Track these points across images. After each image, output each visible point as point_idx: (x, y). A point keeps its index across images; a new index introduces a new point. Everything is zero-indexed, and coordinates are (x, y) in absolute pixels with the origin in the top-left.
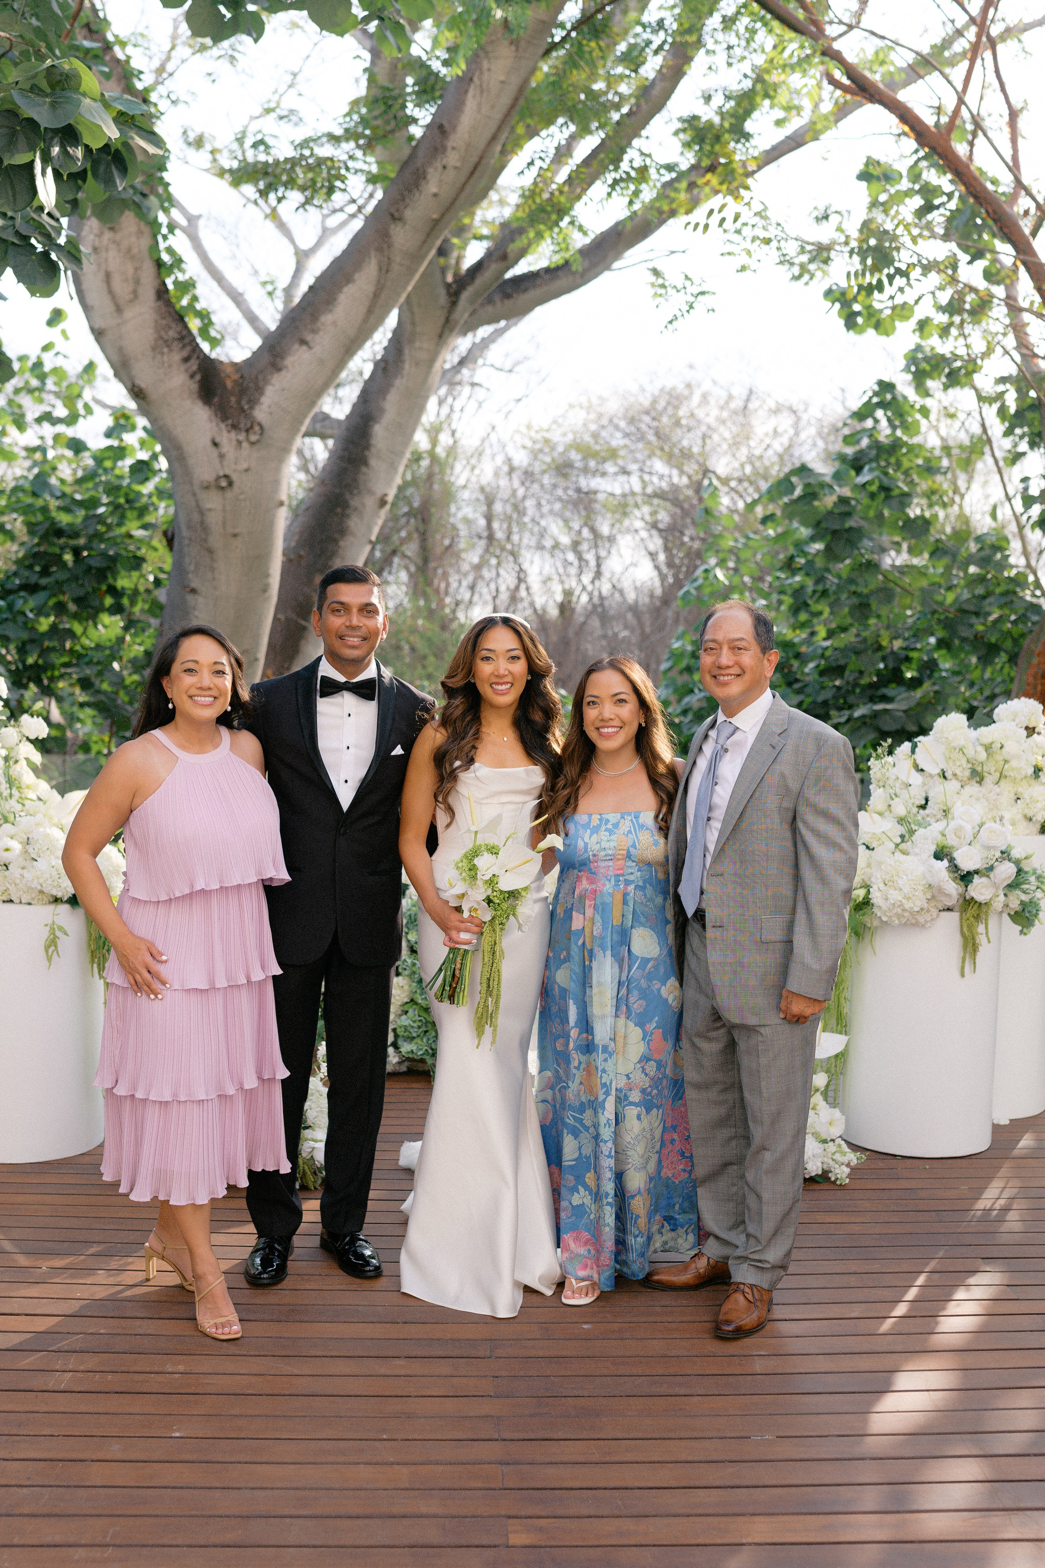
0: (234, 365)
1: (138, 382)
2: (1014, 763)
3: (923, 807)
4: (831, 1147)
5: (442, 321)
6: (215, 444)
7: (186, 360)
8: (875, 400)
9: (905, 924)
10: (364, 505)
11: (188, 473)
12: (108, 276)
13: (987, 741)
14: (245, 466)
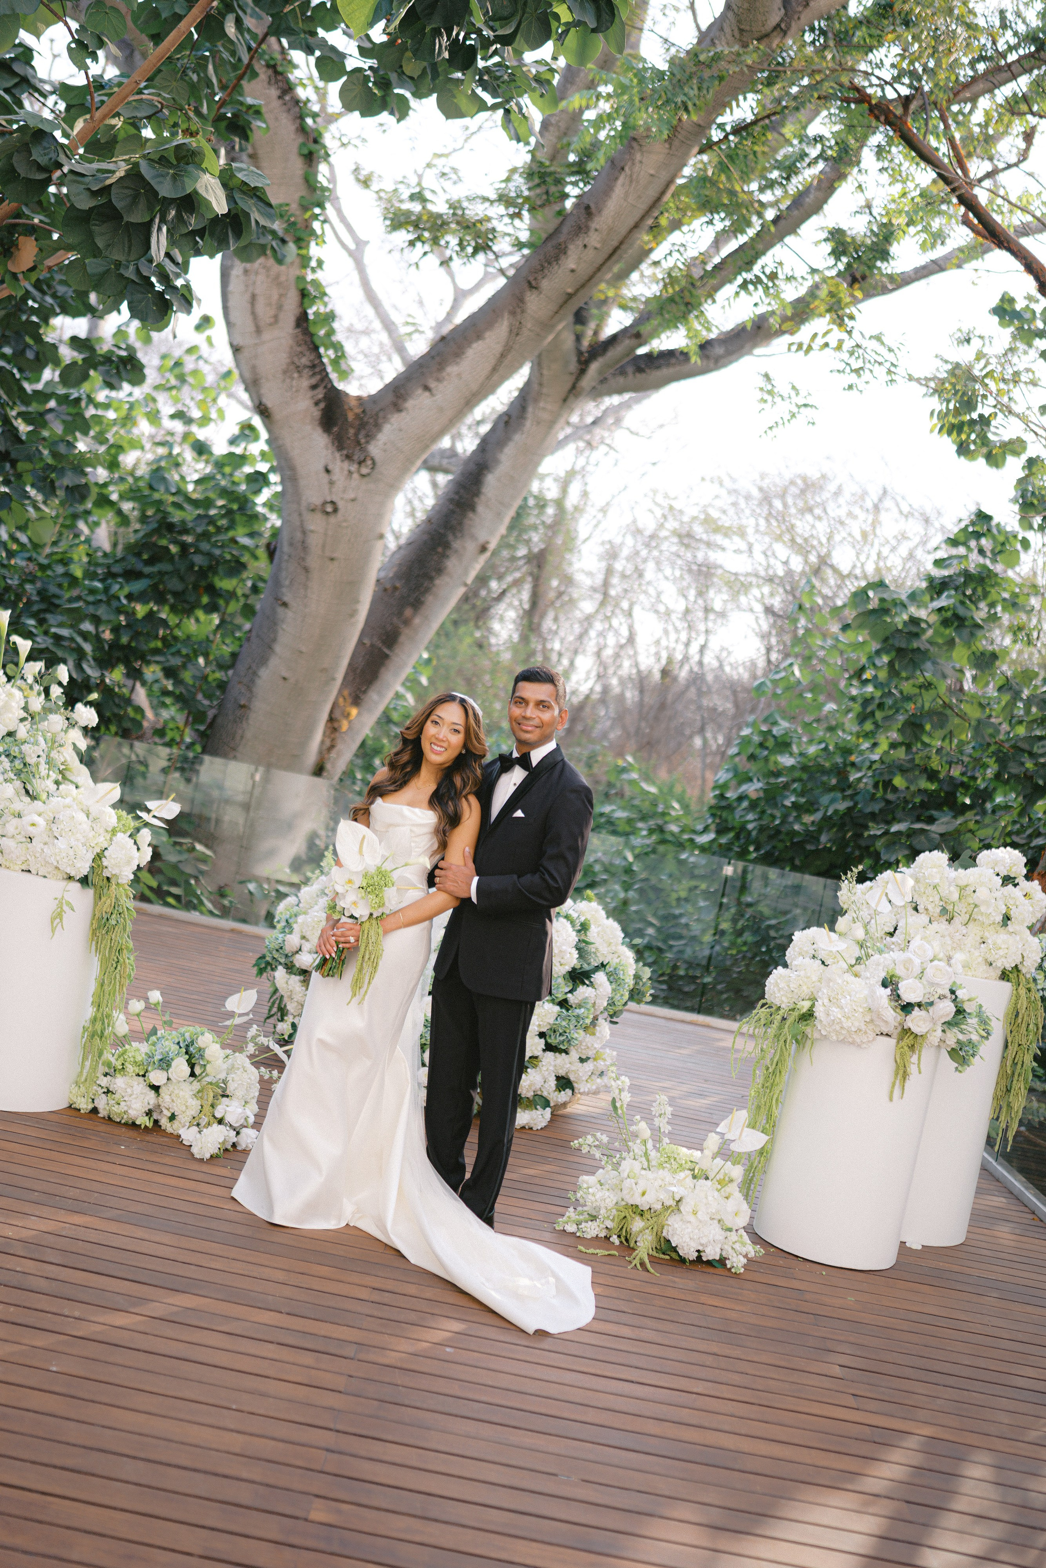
0: (359, 398)
1: (265, 401)
2: (983, 909)
3: (891, 934)
4: (733, 1236)
5: (568, 385)
6: (328, 471)
7: (314, 387)
8: (971, 529)
9: (843, 1041)
10: (464, 548)
11: (299, 494)
12: (254, 297)
13: (962, 883)
14: (352, 496)
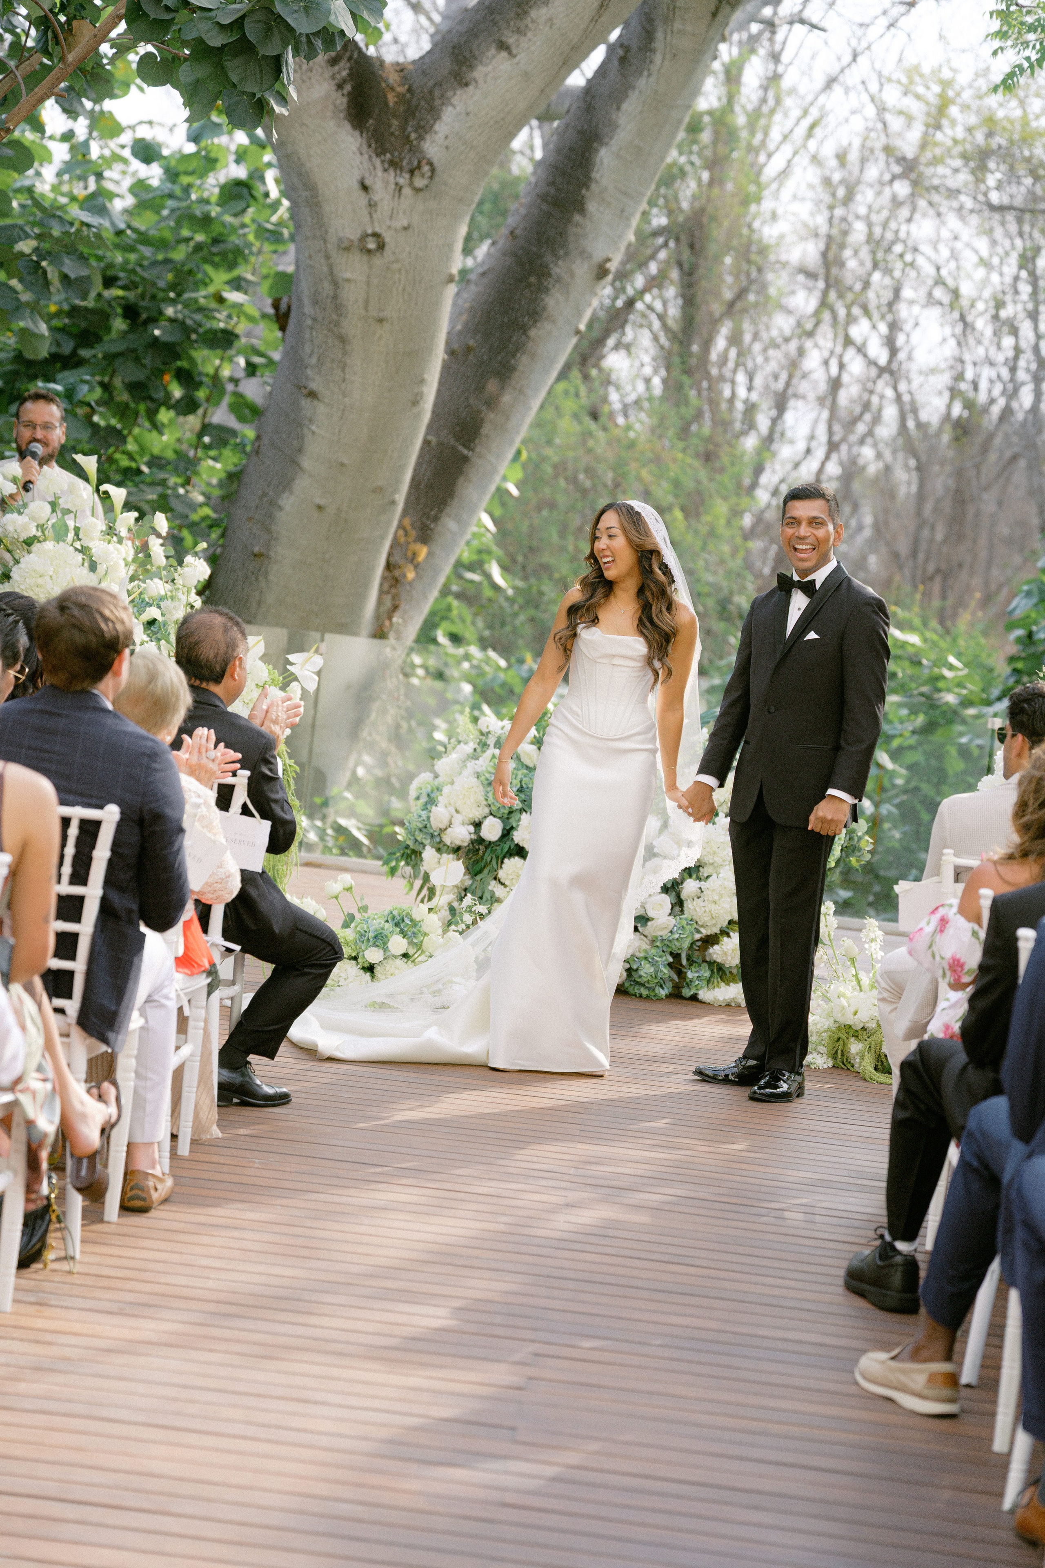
0: (400, 69)
6: (365, 188)
7: (334, 62)
10: (572, 275)
11: (321, 225)
14: (405, 223)
